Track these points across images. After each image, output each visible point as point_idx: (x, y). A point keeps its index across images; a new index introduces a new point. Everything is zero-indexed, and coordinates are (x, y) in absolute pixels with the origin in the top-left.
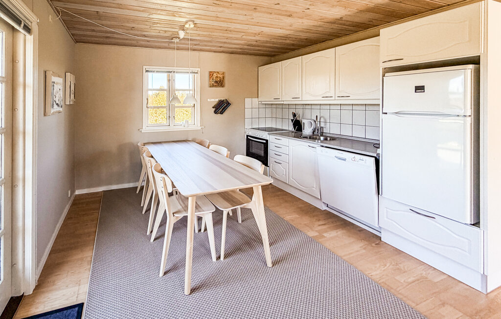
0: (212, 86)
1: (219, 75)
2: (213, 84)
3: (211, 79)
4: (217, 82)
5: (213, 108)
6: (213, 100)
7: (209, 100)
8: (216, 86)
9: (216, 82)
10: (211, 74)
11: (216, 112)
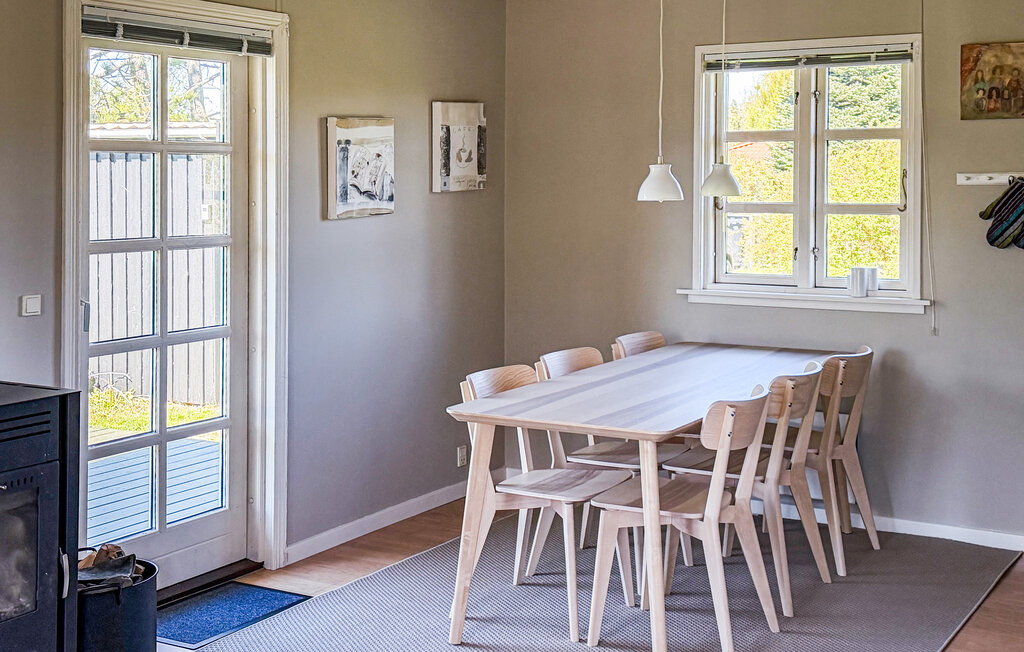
0: (973, 112)
1: (1009, 60)
2: (978, 104)
3: (969, 83)
4: (1000, 94)
5: (983, 215)
6: (982, 179)
7: (961, 179)
8: (990, 113)
9: (995, 93)
10: (970, 56)
11: (993, 239)
